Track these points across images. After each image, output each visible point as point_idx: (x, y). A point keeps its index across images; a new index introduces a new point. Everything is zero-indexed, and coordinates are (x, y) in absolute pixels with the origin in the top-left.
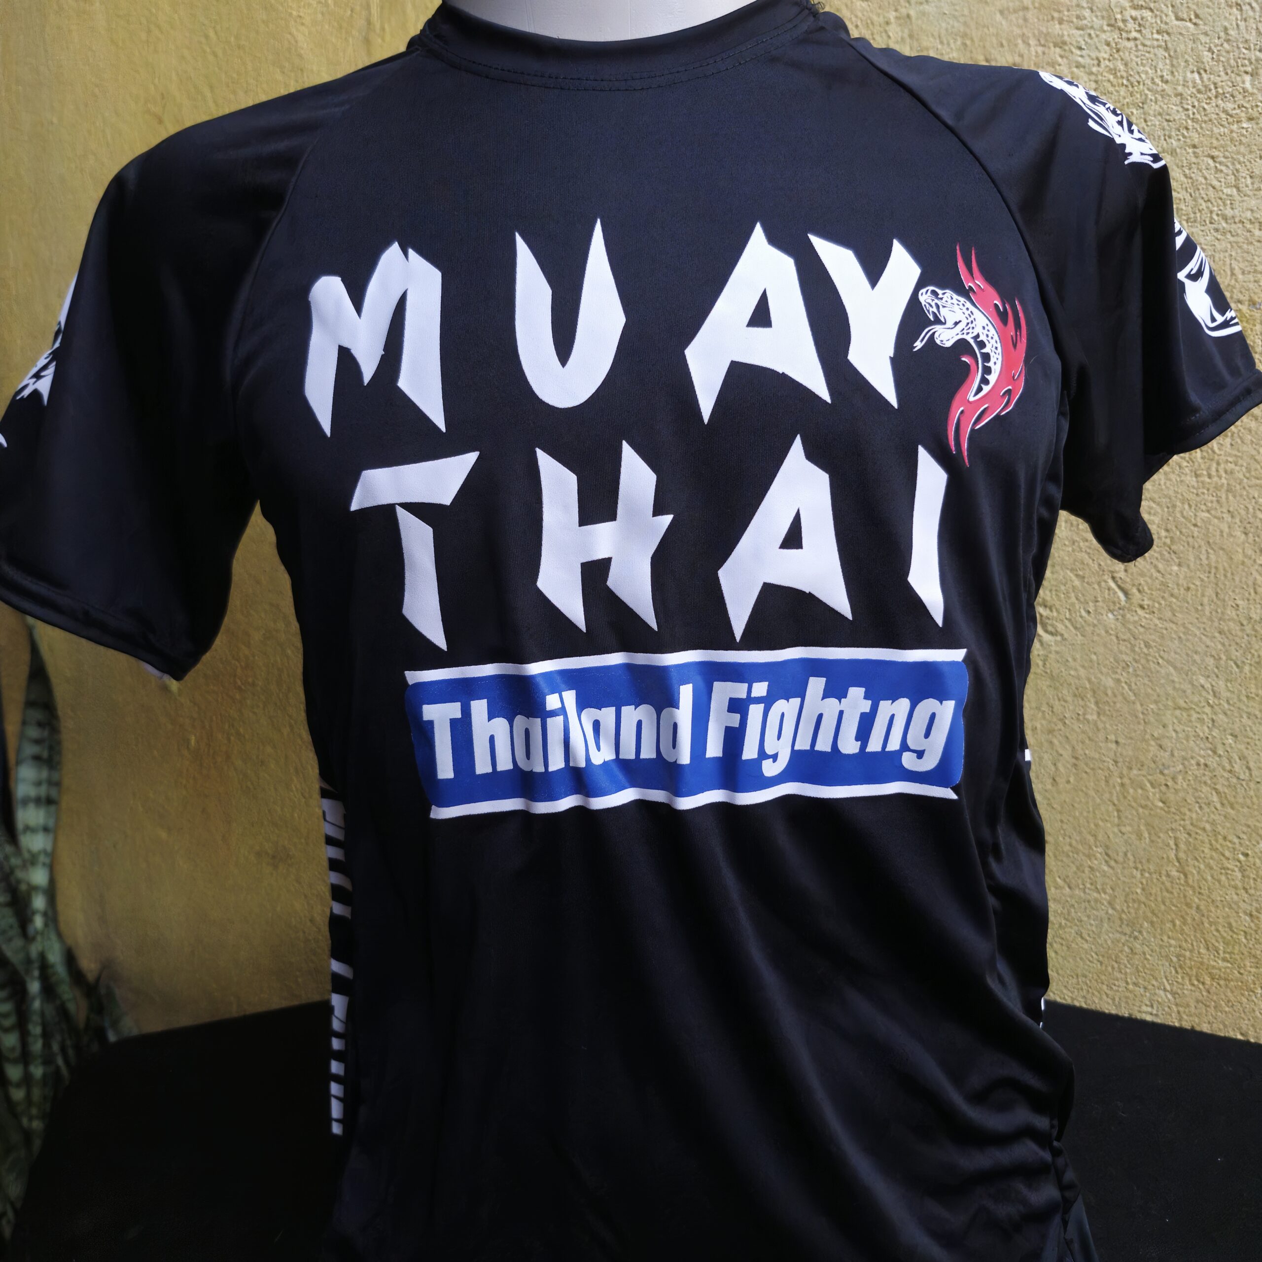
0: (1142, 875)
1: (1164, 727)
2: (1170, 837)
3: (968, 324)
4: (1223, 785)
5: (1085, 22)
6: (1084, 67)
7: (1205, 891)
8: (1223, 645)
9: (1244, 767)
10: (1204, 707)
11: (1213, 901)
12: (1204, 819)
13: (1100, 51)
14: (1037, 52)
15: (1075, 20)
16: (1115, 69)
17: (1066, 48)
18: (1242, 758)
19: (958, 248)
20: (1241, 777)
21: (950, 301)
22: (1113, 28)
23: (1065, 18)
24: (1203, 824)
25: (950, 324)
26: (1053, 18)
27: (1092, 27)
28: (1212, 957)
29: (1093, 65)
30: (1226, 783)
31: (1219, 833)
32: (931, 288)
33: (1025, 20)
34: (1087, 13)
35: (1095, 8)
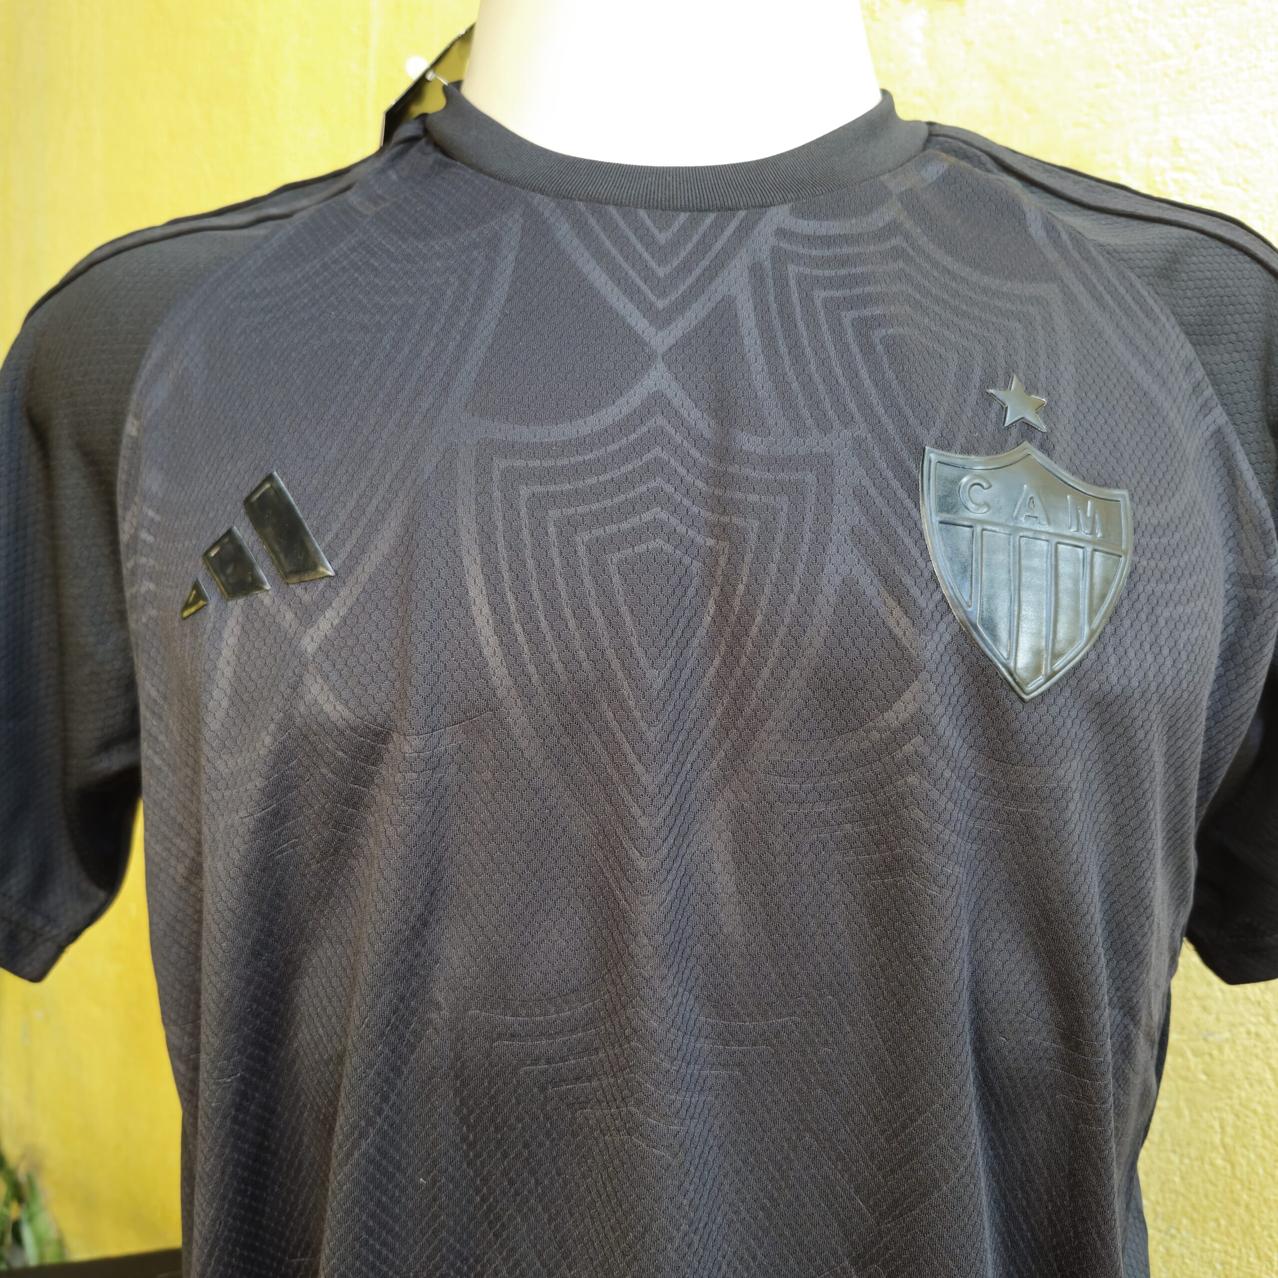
0: (1181, 1162)
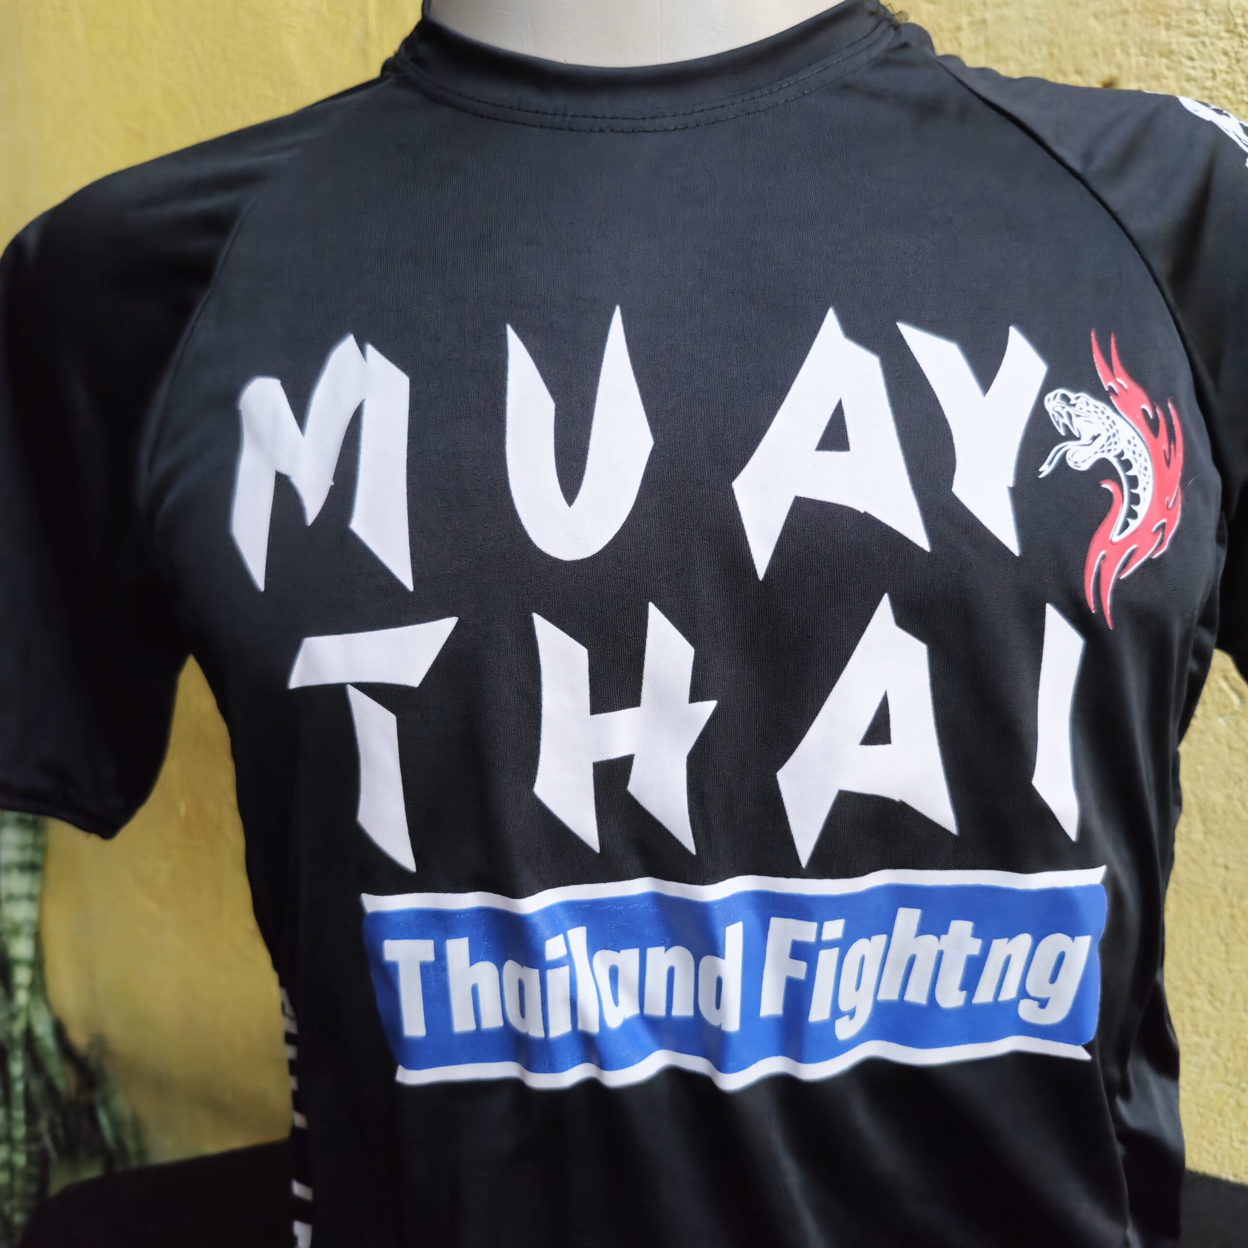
3: (1109, 437)
5: (1197, 28)
6: (1196, 81)
13: (1214, 61)
14: (1138, 63)
15: (1185, 25)
16: (1234, 83)
17: (1174, 58)
19: (1093, 335)
21: (1085, 408)
22: (1231, 35)
23: (1173, 23)
25: (1086, 439)
26: (1158, 23)
27: (1206, 34)
29: (1207, 78)
32: (1060, 391)
33: (1125, 25)
34: (1200, 17)
35: (1210, 11)
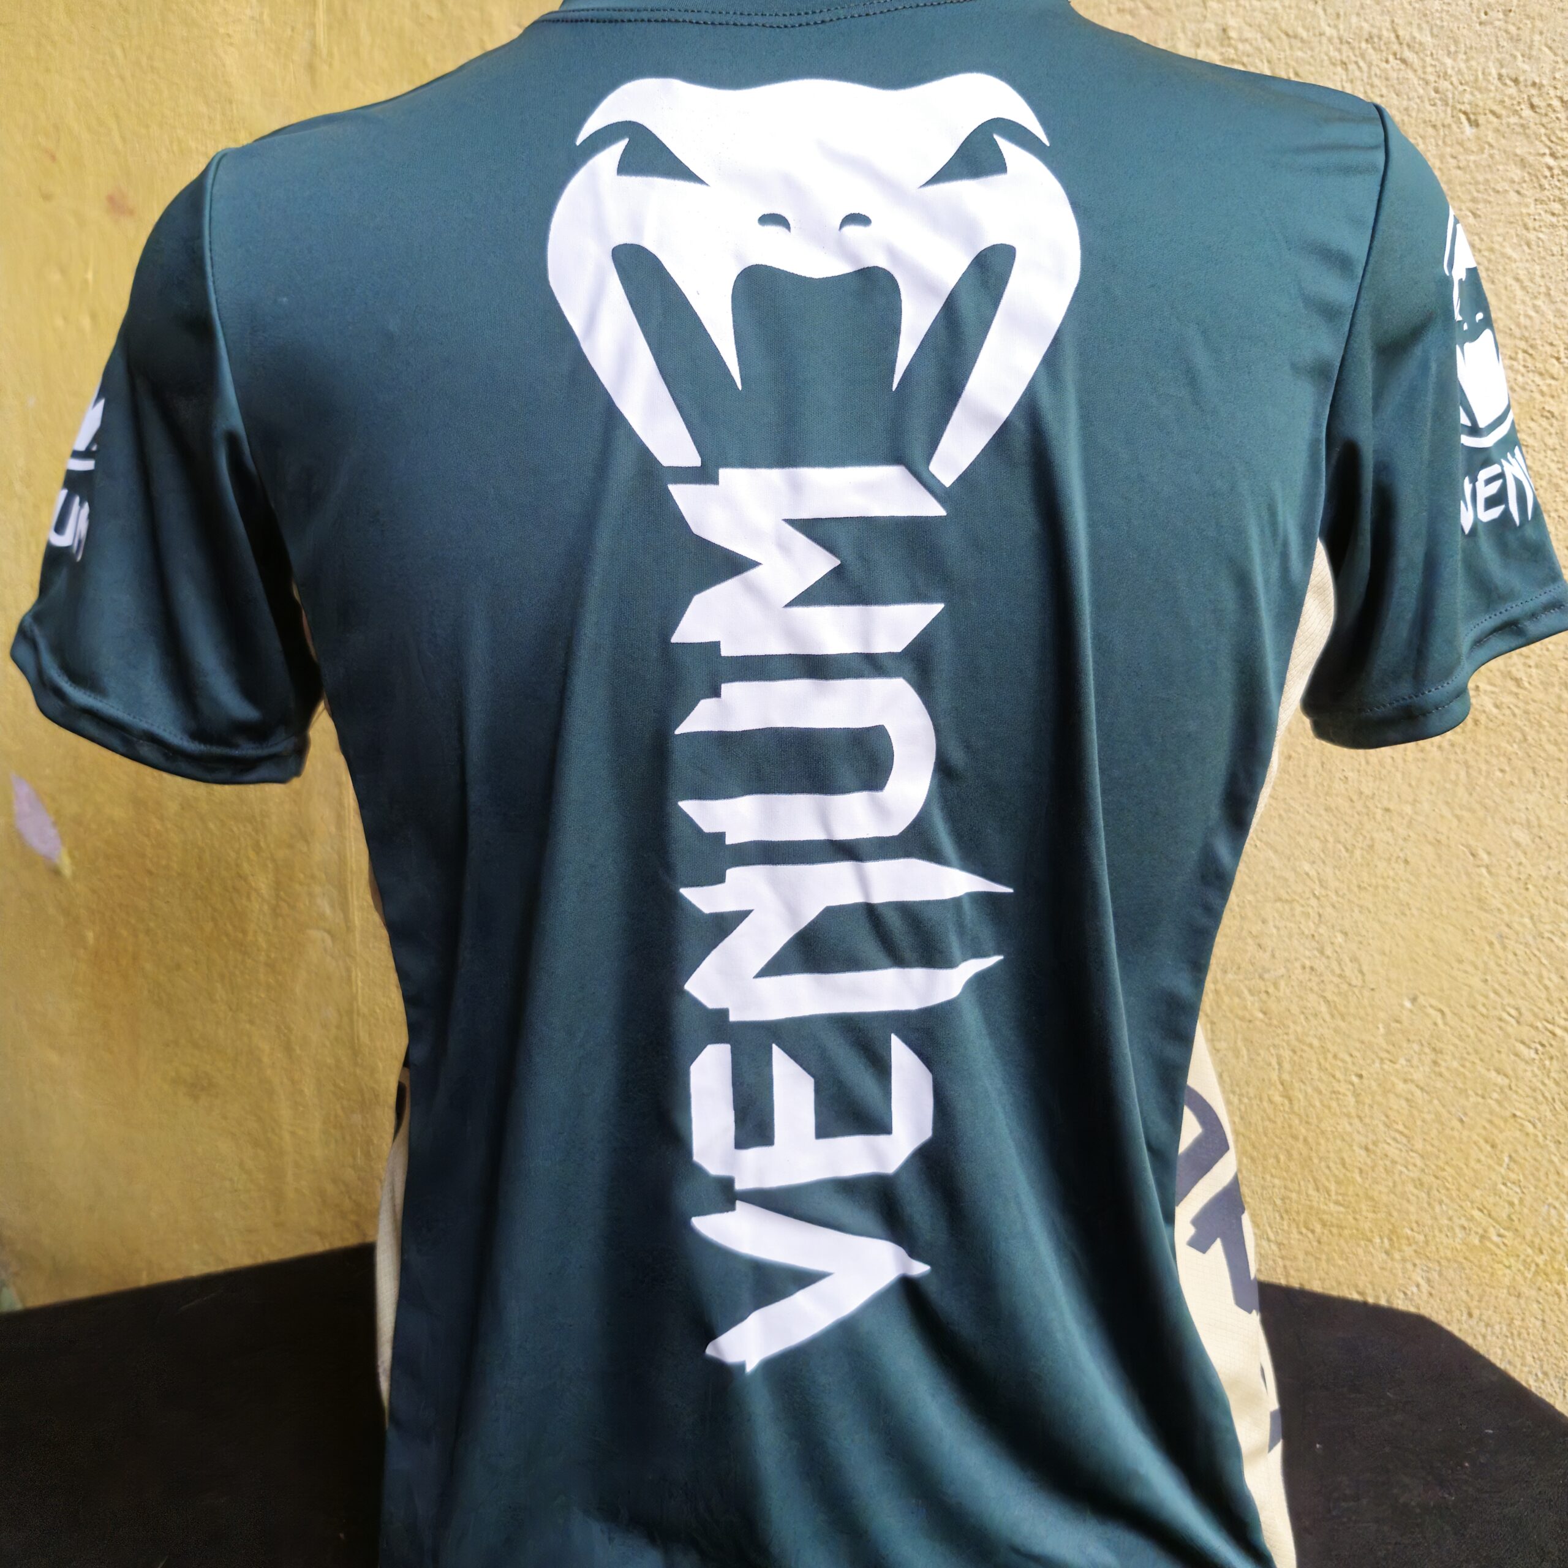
1: (1264, 922)
2: (1272, 1055)
4: (1334, 993)
7: (1314, 1121)
8: (1331, 825)
9: (1356, 972)
10: (1308, 899)
11: (1323, 1132)
12: (1312, 1033)
18: (1354, 959)
20: (1354, 982)
24: (1309, 1040)
28: (1322, 1199)
30: (1336, 990)
31: (1328, 1051)
